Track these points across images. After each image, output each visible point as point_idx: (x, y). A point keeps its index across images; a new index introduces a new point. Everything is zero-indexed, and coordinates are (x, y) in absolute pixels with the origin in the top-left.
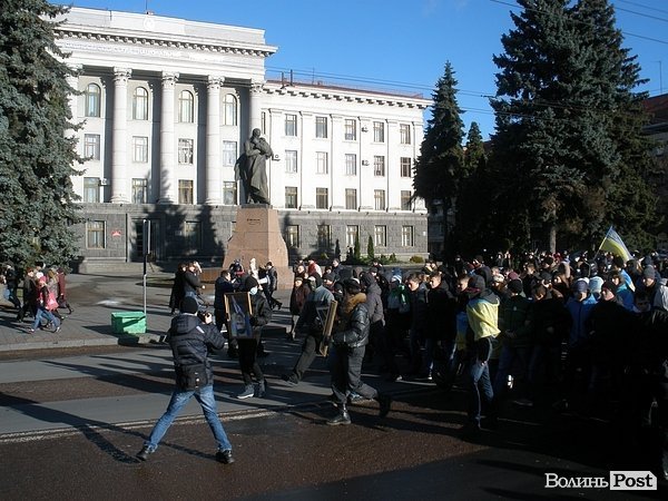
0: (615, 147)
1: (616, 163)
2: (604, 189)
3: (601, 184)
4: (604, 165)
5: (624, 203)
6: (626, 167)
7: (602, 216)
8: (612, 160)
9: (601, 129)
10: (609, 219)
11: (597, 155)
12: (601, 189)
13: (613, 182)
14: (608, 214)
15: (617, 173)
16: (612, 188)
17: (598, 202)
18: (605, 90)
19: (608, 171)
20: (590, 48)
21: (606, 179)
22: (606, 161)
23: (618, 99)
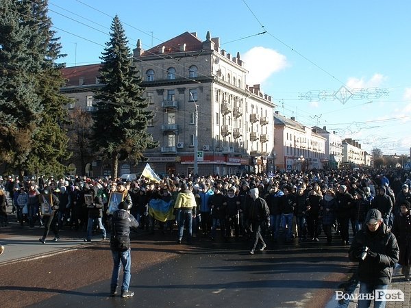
0: (40, 100)
1: (40, 112)
2: (31, 130)
3: (29, 127)
4: (31, 113)
5: (45, 141)
6: (47, 115)
7: (29, 150)
8: (37, 109)
9: (30, 87)
10: (35, 153)
11: (27, 105)
12: (28, 131)
13: (38, 126)
14: (33, 149)
15: (41, 119)
16: (36, 130)
17: (26, 141)
18: (35, 59)
19: (34, 118)
20: (27, 27)
21: (32, 123)
22: (33, 111)
23: (44, 66)
